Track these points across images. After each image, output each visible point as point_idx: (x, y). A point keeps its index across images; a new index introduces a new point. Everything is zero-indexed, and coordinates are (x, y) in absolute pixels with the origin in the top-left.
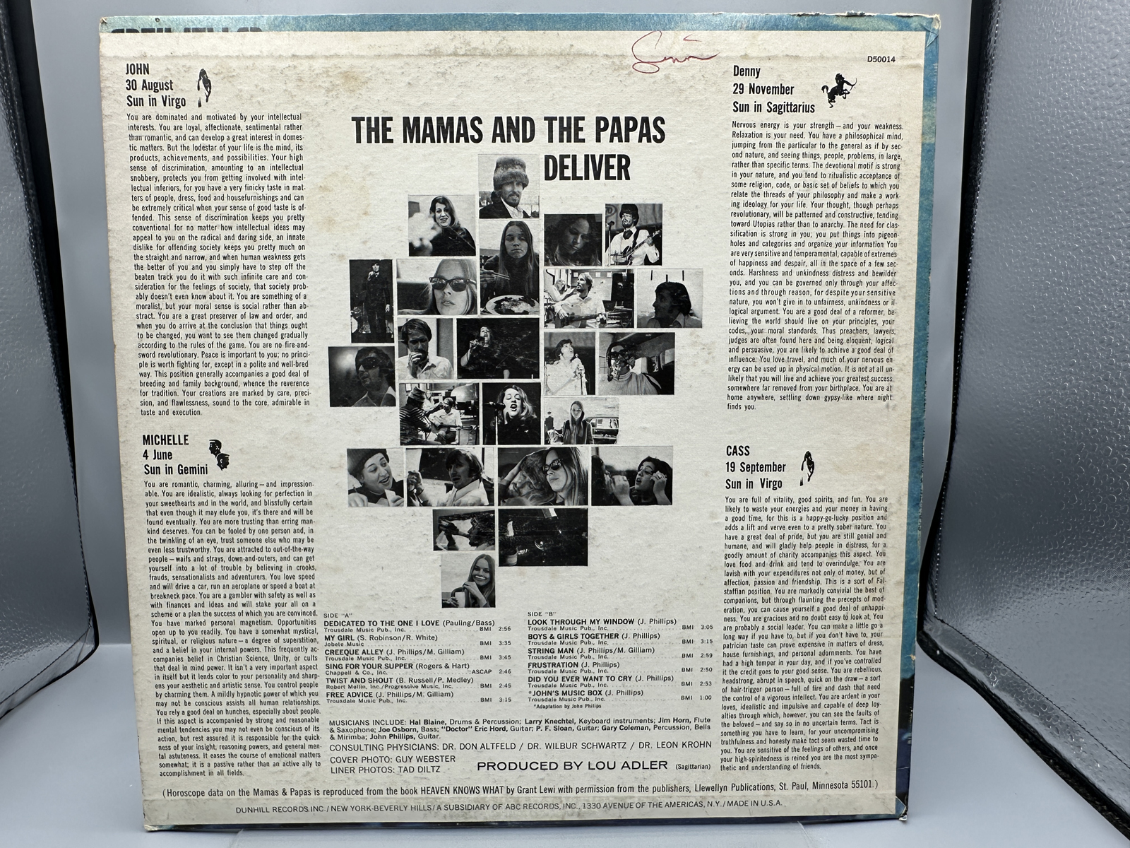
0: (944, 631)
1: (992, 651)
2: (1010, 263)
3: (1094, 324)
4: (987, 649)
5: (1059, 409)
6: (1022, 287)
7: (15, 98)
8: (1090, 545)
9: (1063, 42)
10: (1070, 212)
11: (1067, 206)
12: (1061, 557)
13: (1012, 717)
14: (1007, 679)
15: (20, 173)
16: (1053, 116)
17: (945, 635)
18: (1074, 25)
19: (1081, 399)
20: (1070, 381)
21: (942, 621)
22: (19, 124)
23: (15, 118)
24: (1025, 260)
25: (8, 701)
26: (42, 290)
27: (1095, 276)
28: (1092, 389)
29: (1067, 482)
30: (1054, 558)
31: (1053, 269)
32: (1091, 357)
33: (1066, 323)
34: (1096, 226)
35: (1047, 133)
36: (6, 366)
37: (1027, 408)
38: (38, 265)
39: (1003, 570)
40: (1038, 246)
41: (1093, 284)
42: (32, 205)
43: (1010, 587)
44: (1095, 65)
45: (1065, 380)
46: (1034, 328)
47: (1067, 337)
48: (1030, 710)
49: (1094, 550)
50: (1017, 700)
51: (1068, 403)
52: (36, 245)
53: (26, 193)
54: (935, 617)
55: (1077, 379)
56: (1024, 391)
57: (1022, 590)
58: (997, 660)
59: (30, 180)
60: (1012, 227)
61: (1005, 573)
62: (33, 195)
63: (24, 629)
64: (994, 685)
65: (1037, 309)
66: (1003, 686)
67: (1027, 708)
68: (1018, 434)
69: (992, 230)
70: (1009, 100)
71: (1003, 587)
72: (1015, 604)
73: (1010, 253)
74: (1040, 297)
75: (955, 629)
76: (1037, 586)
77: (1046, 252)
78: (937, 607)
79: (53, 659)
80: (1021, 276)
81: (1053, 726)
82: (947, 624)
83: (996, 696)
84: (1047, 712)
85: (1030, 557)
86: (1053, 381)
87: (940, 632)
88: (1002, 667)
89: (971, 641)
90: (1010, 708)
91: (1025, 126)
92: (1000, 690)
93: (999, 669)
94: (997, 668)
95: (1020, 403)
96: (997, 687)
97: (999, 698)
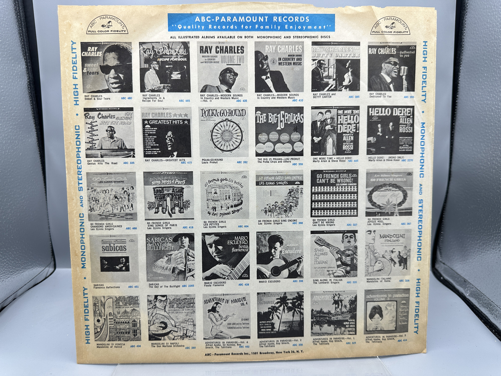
0: (445, 268)
1: (467, 278)
2: (476, 98)
4: (465, 277)
5: (498, 167)
6: (481, 110)
12: (499, 236)
13: (476, 310)
14: (474, 291)
15: (24, 56)
16: (495, 32)
17: (445, 270)
21: (444, 264)
22: (24, 34)
24: (482, 97)
25: (15, 294)
26: (33, 108)
30: (496, 236)
35: (492, 39)
36: (16, 143)
37: (484, 166)
40: (488, 91)
42: (29, 71)
43: (475, 249)
46: (487, 129)
48: (484, 307)
50: (478, 302)
52: (31, 88)
53: (27, 65)
54: (441, 262)
56: (482, 158)
57: (481, 251)
58: (469, 282)
59: (29, 59)
60: (477, 82)
61: (473, 242)
62: (30, 66)
63: (22, 262)
64: (467, 294)
65: (488, 120)
66: (472, 295)
67: (483, 305)
68: (479, 178)
69: (467, 83)
70: (475, 24)
71: (472, 249)
72: (478, 257)
73: (475, 94)
74: (489, 115)
75: (450, 268)
76: (488, 249)
77: (492, 94)
78: (441, 257)
79: (35, 276)
80: (481, 105)
81: (495, 314)
82: (446, 265)
83: (468, 299)
84: (492, 308)
85: (485, 236)
86: (495, 154)
87: (443, 269)
88: (471, 286)
89: (457, 273)
90: (475, 305)
91: (482, 36)
92: (470, 297)
93: (470, 287)
94: (469, 286)
95: (480, 164)
96: (469, 295)
97: (470, 301)
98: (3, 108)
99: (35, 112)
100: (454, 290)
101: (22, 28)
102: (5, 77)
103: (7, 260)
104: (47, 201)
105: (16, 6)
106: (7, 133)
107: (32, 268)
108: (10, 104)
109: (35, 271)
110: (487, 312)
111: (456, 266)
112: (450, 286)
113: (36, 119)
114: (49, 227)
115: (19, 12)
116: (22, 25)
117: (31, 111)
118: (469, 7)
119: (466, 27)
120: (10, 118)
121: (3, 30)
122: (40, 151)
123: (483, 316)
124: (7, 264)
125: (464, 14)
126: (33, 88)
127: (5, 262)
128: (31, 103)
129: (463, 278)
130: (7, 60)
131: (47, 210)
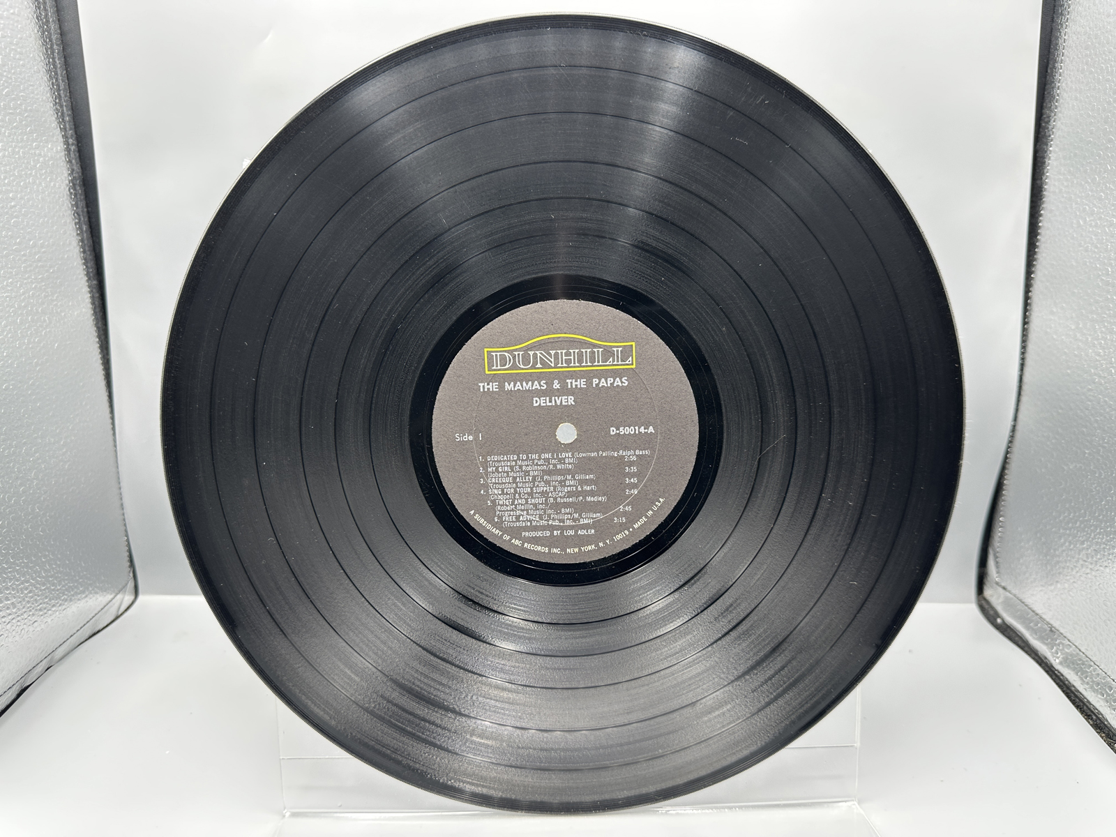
0: (1007, 599)
1: (1056, 624)
2: (1085, 221)
4: (1052, 622)
6: (1096, 247)
7: (55, 47)
13: (1076, 696)
14: (1072, 655)
15: (59, 123)
17: (1007, 603)
21: (1004, 588)
22: (59, 72)
23: (55, 67)
24: (1100, 219)
25: (50, 657)
26: (82, 241)
36: (45, 321)
37: (1100, 376)
38: (77, 215)
39: (1070, 543)
42: (72, 155)
43: (1077, 561)
46: (1108, 292)
48: (1095, 691)
50: (1082, 679)
52: (76, 195)
53: (66, 143)
54: (997, 583)
56: (1098, 358)
57: (1090, 566)
58: (1062, 634)
59: (71, 129)
60: (1087, 182)
61: (1072, 546)
62: (73, 144)
63: (63, 586)
64: (1057, 661)
65: (1112, 272)
66: (1066, 661)
67: (1092, 687)
68: (1089, 403)
69: (1065, 184)
70: (1087, 49)
71: (1070, 561)
72: (1082, 579)
73: (1084, 210)
75: (1018, 598)
76: (1105, 564)
78: (998, 572)
79: (93, 615)
80: (1095, 235)
82: (1010, 592)
83: (1059, 672)
84: (1112, 694)
85: (1099, 533)
87: (1001, 600)
88: (1066, 642)
89: (1033, 611)
90: (1074, 686)
91: (1103, 77)
92: (1064, 667)
93: (1063, 644)
94: (1061, 643)
95: (1092, 371)
96: (1061, 663)
97: (1062, 675)
98: (15, 244)
99: (87, 248)
100: (1026, 649)
101: (53, 59)
102: (18, 172)
103: (32, 585)
104: (115, 446)
105: (39, 8)
106: (24, 300)
107: (86, 597)
108: (29, 233)
109: (93, 603)
110: (1102, 703)
111: (1032, 595)
112: (1017, 639)
113: (89, 265)
114: (122, 505)
115: (48, 21)
116: (53, 52)
117: (78, 248)
118: (1074, 10)
119: (1066, 54)
120: (31, 266)
121: (11, 65)
122: (99, 337)
123: (1092, 712)
124: (30, 592)
125: (1062, 25)
126: (81, 195)
127: (26, 589)
128: (77, 229)
129: (1048, 623)
130: (21, 133)
131: (118, 467)
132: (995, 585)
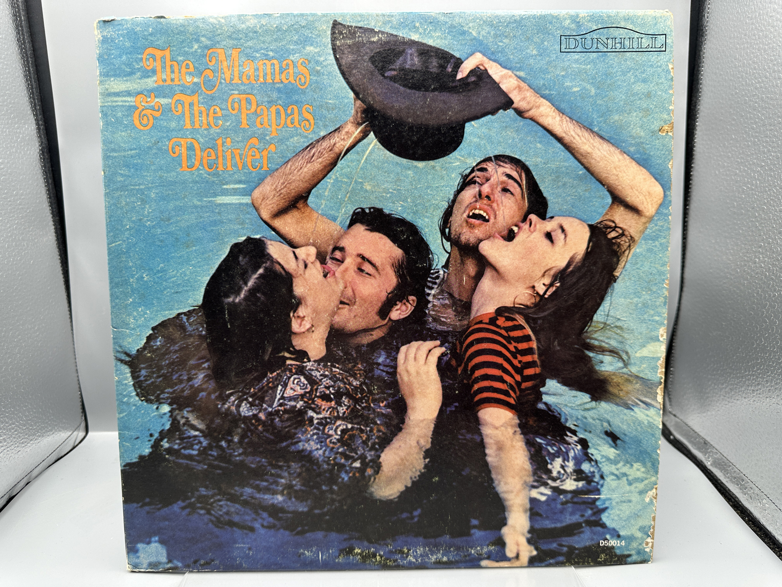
0: (676, 422)
1: (708, 439)
2: (719, 171)
3: (775, 220)
4: (705, 437)
5: (751, 276)
6: (727, 189)
7: (30, 59)
8: (772, 373)
9: (752, 24)
10: (759, 140)
11: (756, 136)
12: (753, 379)
13: (721, 486)
14: (718, 459)
15: (33, 111)
16: (746, 74)
17: (677, 425)
18: (759, 13)
19: (766, 271)
20: (759, 258)
21: (675, 416)
22: (32, 76)
23: (30, 73)
24: (729, 170)
25: (29, 475)
26: (48, 190)
27: (775, 186)
28: (773, 265)
29: (757, 328)
30: (749, 380)
31: (748, 179)
32: (773, 242)
33: (756, 217)
34: (776, 152)
35: (743, 85)
36: (24, 245)
37: (731, 274)
38: (45, 172)
39: (715, 384)
40: (737, 161)
41: (774, 193)
42: (42, 132)
43: (720, 396)
44: (774, 43)
45: (756, 257)
46: (735, 219)
47: (757, 227)
48: (733, 482)
49: (774, 377)
50: (724, 475)
51: (757, 273)
52: (44, 159)
53: (37, 124)
54: (670, 412)
55: (763, 257)
56: (729, 262)
57: (728, 400)
58: (711, 445)
59: (40, 115)
60: (720, 146)
61: (716, 387)
62: (42, 125)
63: (38, 427)
64: (709, 463)
65: (737, 205)
66: (715, 463)
67: (731, 480)
68: (724, 292)
69: (707, 147)
70: (718, 59)
71: (715, 396)
72: (723, 408)
73: (719, 165)
74: (739, 197)
75: (683, 422)
76: (737, 398)
77: (743, 166)
78: (670, 405)
79: (58, 446)
80: (726, 181)
81: (748, 494)
82: (678, 418)
83: (710, 471)
84: (744, 485)
85: (733, 378)
86: (747, 257)
87: (673, 423)
88: (715, 451)
89: (693, 430)
90: (720, 480)
91: (728, 78)
92: (713, 467)
93: (712, 452)
95: (726, 270)
96: (711, 465)
97: (712, 473)
98: (4, 194)
99: (52, 195)
100: (689, 456)
101: (29, 67)
102: (5, 145)
103: (17, 426)
104: (72, 330)
105: (19, 34)
106: (10, 231)
107: (53, 433)
108: (13, 186)
109: (59, 438)
110: (738, 490)
111: (692, 419)
112: (683, 449)
113: (53, 206)
114: (77, 370)
115: (25, 42)
116: (28, 63)
117: (46, 195)
119: (705, 61)
120: (14, 208)
122: (60, 255)
123: (732, 496)
124: (16, 431)
125: (702, 43)
126: (47, 159)
127: (13, 429)
128: (45, 182)
129: (703, 438)
130: (7, 118)
132: (668, 414)
